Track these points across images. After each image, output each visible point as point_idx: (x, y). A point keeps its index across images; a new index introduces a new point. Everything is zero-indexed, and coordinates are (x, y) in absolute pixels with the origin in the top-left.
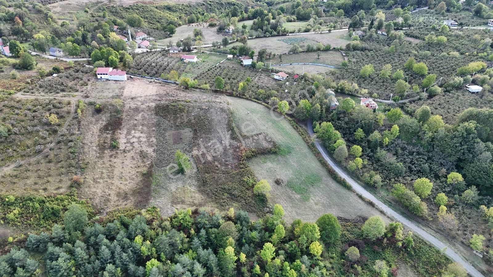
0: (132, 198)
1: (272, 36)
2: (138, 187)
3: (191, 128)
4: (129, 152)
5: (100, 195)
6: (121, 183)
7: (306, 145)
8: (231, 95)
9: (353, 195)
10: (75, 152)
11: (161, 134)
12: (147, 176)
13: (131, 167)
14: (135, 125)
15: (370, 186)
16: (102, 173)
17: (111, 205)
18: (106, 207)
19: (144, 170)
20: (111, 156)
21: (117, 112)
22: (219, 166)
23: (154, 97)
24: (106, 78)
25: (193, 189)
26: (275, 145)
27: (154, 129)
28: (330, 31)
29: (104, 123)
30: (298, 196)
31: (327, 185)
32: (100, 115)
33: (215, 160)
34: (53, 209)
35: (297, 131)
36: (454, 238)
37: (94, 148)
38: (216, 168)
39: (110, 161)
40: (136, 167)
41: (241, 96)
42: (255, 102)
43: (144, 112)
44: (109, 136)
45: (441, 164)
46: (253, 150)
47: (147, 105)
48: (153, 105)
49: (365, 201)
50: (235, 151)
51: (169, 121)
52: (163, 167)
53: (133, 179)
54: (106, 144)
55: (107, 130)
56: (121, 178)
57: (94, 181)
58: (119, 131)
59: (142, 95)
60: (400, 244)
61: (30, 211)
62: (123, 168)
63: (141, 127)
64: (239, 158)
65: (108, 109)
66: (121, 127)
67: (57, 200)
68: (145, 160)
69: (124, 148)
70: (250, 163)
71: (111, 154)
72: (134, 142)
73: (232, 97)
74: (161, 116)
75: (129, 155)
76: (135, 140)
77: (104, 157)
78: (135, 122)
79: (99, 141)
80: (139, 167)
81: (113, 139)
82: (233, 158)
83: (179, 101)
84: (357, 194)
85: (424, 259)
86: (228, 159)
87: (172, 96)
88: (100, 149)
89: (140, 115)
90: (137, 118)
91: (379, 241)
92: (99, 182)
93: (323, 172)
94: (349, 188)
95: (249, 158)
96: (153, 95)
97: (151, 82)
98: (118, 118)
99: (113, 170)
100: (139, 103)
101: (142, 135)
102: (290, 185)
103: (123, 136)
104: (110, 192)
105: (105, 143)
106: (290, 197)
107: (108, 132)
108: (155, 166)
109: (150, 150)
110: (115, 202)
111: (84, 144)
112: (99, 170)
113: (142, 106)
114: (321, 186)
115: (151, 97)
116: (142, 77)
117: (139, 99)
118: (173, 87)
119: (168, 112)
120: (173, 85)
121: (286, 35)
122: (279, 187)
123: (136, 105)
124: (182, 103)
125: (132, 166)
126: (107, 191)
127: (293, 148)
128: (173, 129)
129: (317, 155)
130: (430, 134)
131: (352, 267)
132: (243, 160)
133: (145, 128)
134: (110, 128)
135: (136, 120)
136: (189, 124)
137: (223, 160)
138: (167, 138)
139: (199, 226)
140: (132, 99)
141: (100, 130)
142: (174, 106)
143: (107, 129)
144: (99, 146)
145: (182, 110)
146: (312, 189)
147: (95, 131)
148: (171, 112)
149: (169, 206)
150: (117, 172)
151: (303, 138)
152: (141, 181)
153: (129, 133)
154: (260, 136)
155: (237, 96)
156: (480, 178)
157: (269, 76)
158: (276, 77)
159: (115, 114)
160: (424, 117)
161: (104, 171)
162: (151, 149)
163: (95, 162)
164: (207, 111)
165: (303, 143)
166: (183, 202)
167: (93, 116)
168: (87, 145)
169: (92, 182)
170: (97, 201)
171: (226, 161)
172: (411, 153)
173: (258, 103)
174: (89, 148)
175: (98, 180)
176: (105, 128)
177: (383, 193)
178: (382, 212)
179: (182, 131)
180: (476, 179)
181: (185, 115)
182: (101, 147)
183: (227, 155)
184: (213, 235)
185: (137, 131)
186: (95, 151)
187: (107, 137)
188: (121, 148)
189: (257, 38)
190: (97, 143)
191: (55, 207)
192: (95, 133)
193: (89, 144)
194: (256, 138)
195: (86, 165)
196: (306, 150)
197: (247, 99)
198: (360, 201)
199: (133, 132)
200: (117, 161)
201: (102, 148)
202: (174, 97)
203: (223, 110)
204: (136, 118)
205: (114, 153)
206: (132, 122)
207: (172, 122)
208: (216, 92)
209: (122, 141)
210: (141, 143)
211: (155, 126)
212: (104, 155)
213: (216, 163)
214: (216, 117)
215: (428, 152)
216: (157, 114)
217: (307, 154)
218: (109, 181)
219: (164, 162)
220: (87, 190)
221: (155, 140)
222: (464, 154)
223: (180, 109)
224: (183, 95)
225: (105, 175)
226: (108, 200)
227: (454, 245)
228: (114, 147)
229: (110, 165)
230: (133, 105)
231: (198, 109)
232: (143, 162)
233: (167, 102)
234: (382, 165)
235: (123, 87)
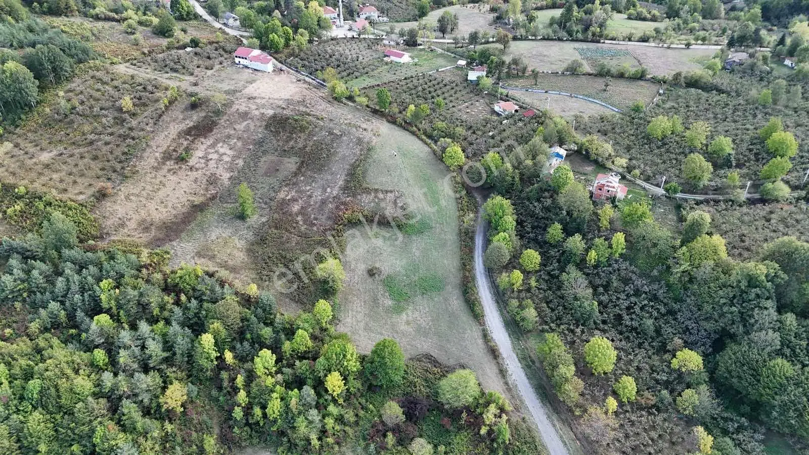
0: (153, 232)
1: (573, 40)
2: (174, 220)
3: (300, 157)
4: (196, 171)
5: (120, 216)
6: (156, 209)
7: (456, 228)
8: (393, 121)
9: (475, 328)
10: (129, 154)
11: (255, 157)
12: (198, 209)
13: (185, 192)
14: (229, 137)
16: (144, 189)
17: (122, 233)
18: (114, 233)
19: (198, 200)
20: (169, 171)
21: (219, 112)
22: (301, 223)
23: (280, 103)
24: (245, 63)
25: (241, 244)
27: (251, 147)
28: (688, 45)
29: (191, 124)
30: (389, 303)
31: (446, 300)
32: (194, 112)
33: (300, 213)
37: (157, 154)
38: (295, 225)
39: (165, 176)
40: (191, 193)
42: (422, 140)
43: (253, 121)
44: (185, 143)
46: (367, 213)
47: (263, 111)
48: (270, 112)
49: (488, 345)
50: (337, 207)
51: (278, 141)
52: (227, 203)
53: (175, 208)
54: (174, 153)
55: (189, 135)
56: (162, 202)
57: (126, 197)
58: (203, 140)
59: (266, 97)
60: (483, 431)
62: (174, 189)
63: (235, 140)
64: (336, 220)
65: (207, 106)
66: (210, 134)
68: (210, 187)
69: (194, 163)
71: (172, 167)
72: (211, 159)
73: (391, 126)
74: (271, 131)
75: (194, 174)
76: (215, 156)
77: (161, 169)
78: (232, 132)
79: (168, 147)
80: (195, 194)
81: (187, 150)
82: (329, 218)
83: (309, 115)
84: (484, 331)
86: (320, 217)
87: (305, 106)
88: (163, 158)
89: (245, 123)
91: (455, 414)
92: (131, 200)
93: (454, 278)
94: (477, 315)
96: (281, 99)
97: (300, 81)
98: (213, 121)
99: (159, 189)
100: (254, 107)
101: (229, 152)
102: (389, 283)
103: (203, 147)
104: (133, 216)
105: (175, 150)
106: (375, 300)
107: (188, 137)
108: (218, 198)
109: (225, 176)
110: (129, 230)
111: (148, 145)
112: (142, 184)
113: (254, 111)
114: (436, 299)
115: (276, 101)
116: (296, 71)
117: (258, 101)
118: (322, 93)
119: (284, 128)
121: (598, 42)
122: (370, 280)
123: (247, 109)
124: (311, 119)
125: (187, 191)
126: (131, 213)
127: (431, 228)
128: (276, 154)
129: (464, 248)
130: (685, 266)
131: (383, 435)
132: (341, 224)
133: (239, 144)
134: (193, 133)
135: (235, 129)
136: (301, 152)
137: (313, 216)
138: (261, 164)
140: (249, 98)
141: (180, 133)
142: (296, 121)
144: (164, 154)
145: (303, 129)
146: (418, 298)
147: (173, 132)
148: (287, 128)
149: (189, 257)
150: (161, 194)
151: (459, 216)
152: (184, 213)
153: (213, 146)
154: (389, 194)
157: (489, 104)
158: (499, 107)
159: (213, 115)
160: (690, 233)
161: (148, 188)
162: (228, 175)
163: (146, 174)
164: (336, 138)
165: (454, 223)
166: (212, 257)
167: (182, 112)
168: (152, 147)
169: (123, 197)
170: (110, 222)
171: (316, 219)
173: (426, 143)
174: (151, 153)
175: (132, 197)
176: (188, 132)
178: (503, 373)
179: (285, 160)
181: (303, 137)
182: (166, 155)
183: (322, 210)
184: (205, 312)
185: (226, 146)
186: (156, 159)
187: (182, 144)
188: (190, 163)
189: (544, 39)
190: (165, 149)
192: (171, 135)
193: (154, 148)
194: (381, 196)
195: (134, 173)
196: (451, 236)
197: (414, 133)
198: (480, 341)
199: (220, 145)
200: (175, 178)
201: (167, 156)
202: (307, 107)
203: (360, 141)
204: (237, 127)
205: (177, 167)
206: (228, 130)
207: (281, 143)
208: (375, 112)
209: (197, 154)
210: (221, 162)
211: (255, 144)
212: (163, 167)
213: (299, 218)
214: (346, 152)
215: (675, 300)
216: (267, 127)
217: (449, 243)
218: (144, 202)
220: (109, 205)
221: (241, 164)
223: (302, 126)
224: (321, 107)
225: (144, 193)
226: (123, 226)
228: (182, 160)
229: (161, 182)
230: (244, 108)
231: (327, 132)
232: (206, 189)
233: (291, 113)
234: (562, 297)
235: (254, 80)
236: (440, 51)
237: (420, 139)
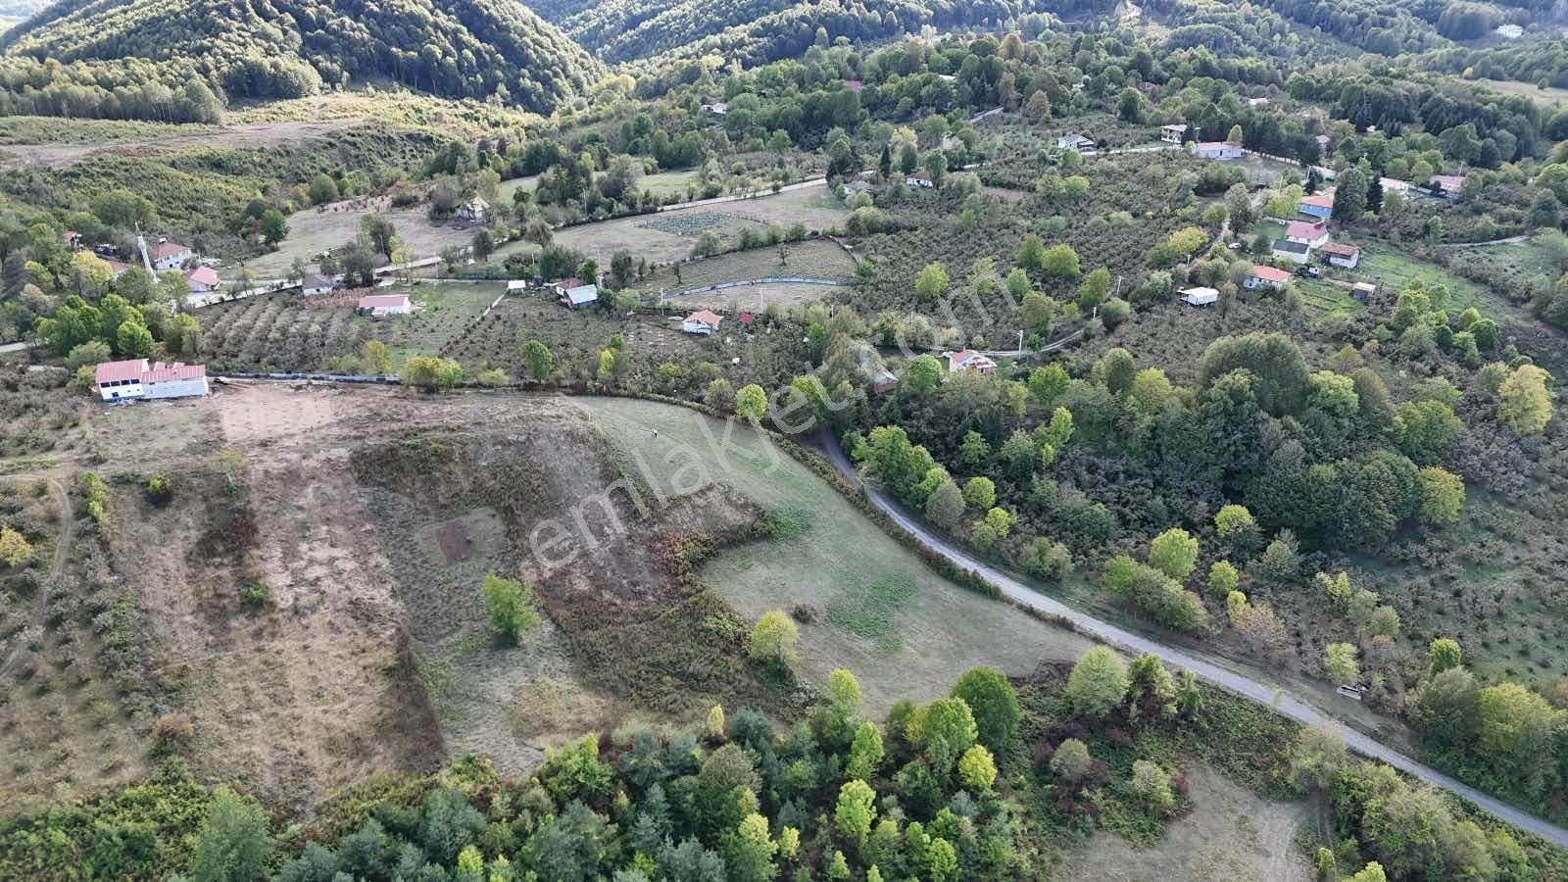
0: (381, 748)
1: (614, 217)
2: (387, 711)
3: (491, 504)
4: (313, 612)
5: (269, 761)
6: (325, 712)
7: (842, 500)
8: (579, 391)
9: (1008, 610)
10: (126, 644)
11: (398, 541)
12: (403, 673)
13: (340, 656)
14: (304, 526)
15: (1044, 579)
16: (247, 692)
17: (321, 783)
18: (305, 792)
19: (387, 657)
20: (258, 635)
21: (228, 492)
22: (618, 602)
23: (336, 431)
24: (134, 393)
25: (565, 683)
26: (760, 514)
27: (368, 527)
28: (776, 188)
29: (195, 535)
30: (868, 644)
31: (935, 598)
32: (171, 511)
33: (599, 588)
34: (123, 836)
35: (806, 465)
36: (1282, 666)
37: (189, 619)
38: (613, 608)
39: (260, 650)
40: (353, 653)
41: (611, 390)
42: (661, 401)
43: (320, 480)
44: (225, 572)
45: (1190, 492)
46: (705, 536)
47: (323, 455)
48: (342, 453)
49: (1046, 621)
50: (651, 549)
51: (412, 496)
52: (441, 637)
53: (359, 692)
54: (226, 601)
55: (214, 556)
56: (319, 696)
57: (230, 724)
58: (255, 552)
59: (291, 431)
60: (1173, 709)
61: (39, 863)
62: (311, 663)
63: (325, 528)
64: (670, 569)
65: (190, 489)
66: (258, 537)
67: (127, 804)
68: (375, 627)
69: (291, 601)
70: (705, 578)
71: (254, 627)
72: (318, 579)
73: (583, 398)
74: (380, 484)
75: (315, 619)
76: (317, 571)
77: (232, 642)
78: (301, 516)
79: (197, 594)
80: (364, 651)
81: (245, 581)
82: (654, 572)
83: (425, 430)
84: (1020, 607)
85: (1234, 734)
86: (637, 577)
87: (393, 420)
88: (210, 619)
89: (310, 490)
90: (302, 502)
91: (1119, 714)
92: (248, 722)
93: (913, 566)
94: (993, 594)
95: (697, 563)
96: (329, 425)
97: (299, 388)
98: (239, 511)
99: (281, 676)
100: (295, 457)
101: (337, 552)
102: (836, 616)
103: (274, 564)
104: (299, 745)
105: (220, 596)
106: (849, 652)
107: (217, 560)
108: (412, 638)
109: (380, 596)
110: (330, 771)
111: (146, 611)
112: (231, 685)
113: (304, 463)
114: (921, 604)
115: (324, 432)
116: (257, 377)
117: (287, 442)
118: (383, 393)
119: (401, 469)
120: (378, 387)
121: (654, 211)
122: (810, 629)
123: (285, 464)
124: (439, 435)
125: (342, 652)
126: (287, 742)
127: (813, 515)
128: (432, 518)
129: (881, 521)
130: (1148, 419)
131: (1079, 799)
132: (684, 573)
133: (339, 530)
134: (221, 548)
135: (301, 508)
136: (482, 496)
137: (625, 582)
138: (422, 547)
139: (635, 779)
140: (264, 444)
141: (188, 559)
142: (415, 447)
143: (212, 553)
144: (205, 611)
145: (443, 457)
146: (898, 616)
147: (171, 564)
148: (408, 467)
149: (514, 747)
150: (296, 680)
151: (829, 483)
152: (389, 692)
153: (290, 554)
154: (710, 494)
155: (599, 393)
156: (1290, 509)
157: (665, 326)
158: (688, 326)
159: (223, 500)
160: (1120, 377)
161: (253, 685)
162: (384, 592)
163: (210, 664)
164: (524, 447)
165: (834, 496)
166: (549, 727)
167: (145, 520)
168: (160, 612)
169: (223, 727)
170: (269, 780)
171: (635, 584)
172: (1112, 478)
173: (669, 402)
174: (170, 623)
175: (244, 717)
176: (205, 550)
177: (1081, 591)
178: (1097, 640)
179: (465, 520)
180: (1280, 514)
181: (458, 470)
182: (211, 611)
183: (630, 565)
184: (690, 797)
185: (316, 544)
186: (195, 627)
187: (219, 577)
188: (282, 605)
189: (568, 226)
190: (194, 602)
191: (130, 826)
192: (173, 572)
193: (166, 609)
194: (700, 502)
195: (180, 676)
196: (847, 514)
197: (634, 396)
198: (1032, 622)
199: (304, 547)
200: (287, 645)
201: (215, 613)
202: (400, 421)
203: (573, 437)
204: (300, 503)
205: (263, 621)
206: (288, 516)
207: (421, 497)
208: (530, 388)
209: (278, 582)
210: (345, 576)
211: (369, 519)
212: (232, 635)
213: (607, 595)
214: (562, 462)
215: (1151, 466)
216: (363, 480)
217: (855, 523)
218: (284, 713)
219: (438, 623)
220: (216, 753)
221: (385, 563)
222: (1236, 455)
223: (435, 453)
224: (426, 412)
225: (259, 697)
226: (308, 771)
227: (1288, 685)
228: (256, 605)
229: (266, 663)
230: (275, 465)
231: (494, 445)
232: (370, 633)
233: (386, 440)
234: (1054, 520)
235: (210, 415)
236: (436, 282)
237: (655, 400)
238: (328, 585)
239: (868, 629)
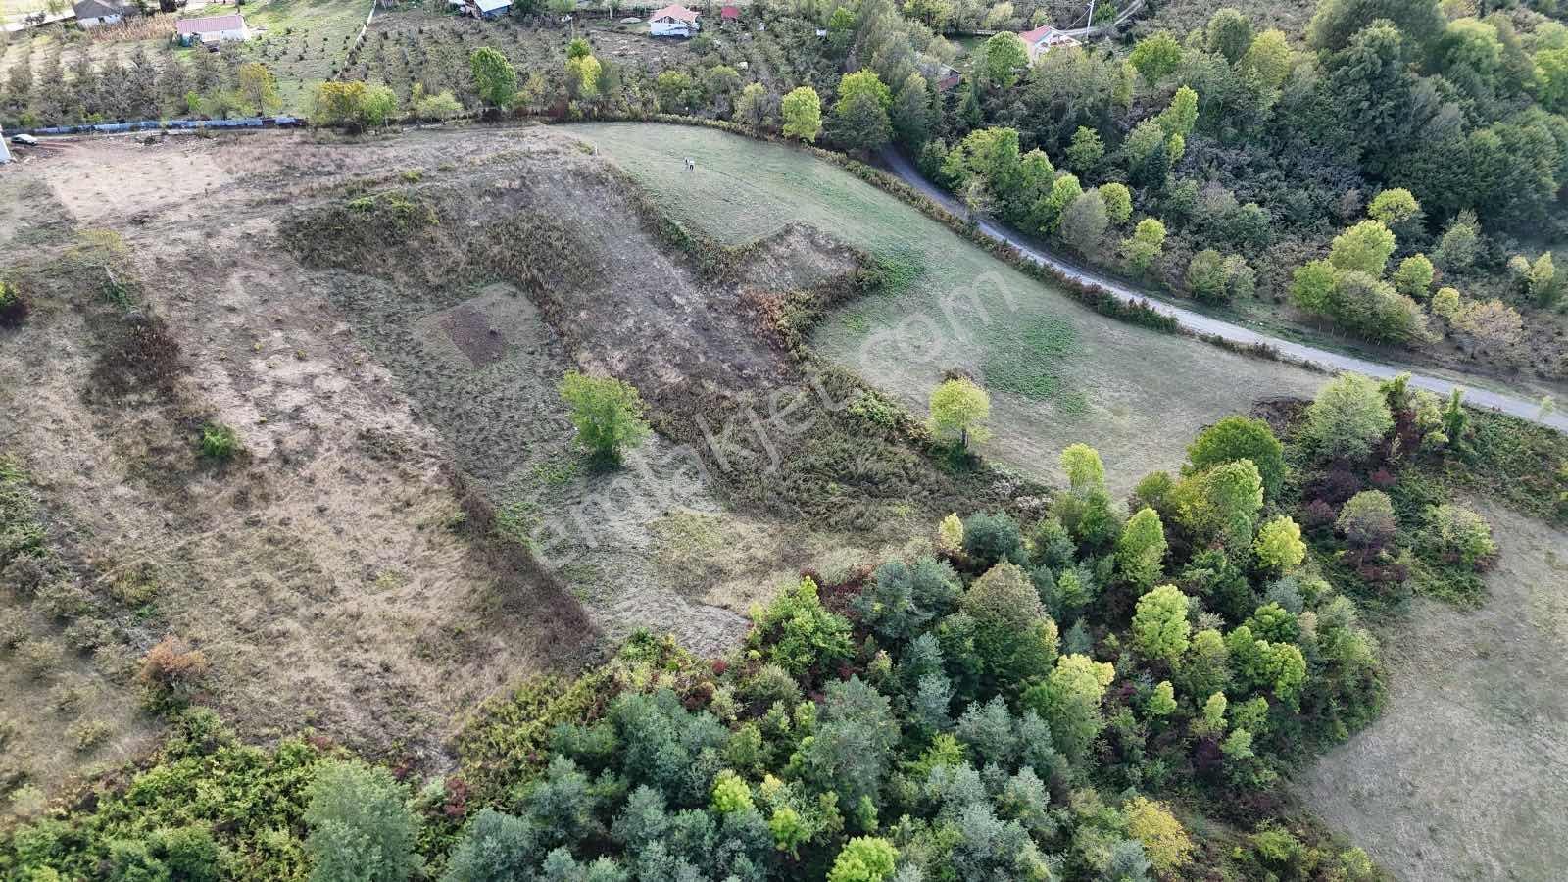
0: (499, 641)
2: (482, 586)
3: (507, 279)
4: (312, 457)
5: (343, 688)
6: (391, 600)
7: (946, 232)
8: (560, 116)
9: (1192, 344)
10: (38, 543)
11: (392, 341)
12: (478, 527)
13: (376, 516)
14: (245, 334)
15: (1210, 302)
16: (261, 589)
17: (436, 709)
18: (418, 727)
19: (446, 507)
20: (241, 500)
21: (112, 294)
22: (728, 393)
23: (240, 195)
25: (708, 510)
26: (861, 260)
27: (342, 327)
29: (83, 364)
30: (1047, 408)
31: (1101, 340)
32: (30, 331)
33: (696, 378)
34: (160, 853)
35: (888, 192)
37: (122, 490)
38: (726, 403)
39: (254, 523)
40: (394, 510)
41: (600, 114)
42: (675, 122)
43: (246, 267)
44: (153, 415)
46: (803, 295)
47: (236, 231)
48: (264, 224)
49: (1241, 351)
50: (742, 319)
51: (388, 278)
52: (505, 471)
53: (427, 564)
54: (172, 457)
55: (126, 392)
56: (371, 578)
57: (256, 641)
58: (188, 380)
59: (172, 200)
60: (1441, 437)
62: (339, 532)
63: (278, 334)
64: (777, 342)
65: (50, 296)
66: (184, 356)
67: (144, 799)
68: (406, 466)
69: (271, 446)
70: (821, 349)
71: (229, 492)
72: (298, 409)
73: (569, 127)
74: (336, 265)
76: (296, 397)
77: (206, 517)
78: (237, 320)
79: (122, 451)
80: (408, 504)
81: (195, 424)
82: (756, 348)
83: (374, 184)
84: (1205, 339)
86: (740, 358)
87: (320, 174)
88: (158, 487)
89: (235, 280)
90: (230, 301)
91: (1379, 452)
92: (284, 634)
94: (1168, 327)
95: (806, 331)
96: (226, 188)
97: (150, 141)
98: (139, 321)
99: (301, 556)
100: (194, 236)
101: (310, 367)
102: (996, 380)
103: (224, 394)
104: (377, 657)
105: (158, 451)
106: (1029, 421)
107: (133, 397)
108: (467, 477)
109: (396, 421)
110: (440, 689)
111: (50, 487)
112: (231, 583)
113: (213, 244)
114: (1089, 350)
115: (223, 197)
116: (76, 131)
117: (172, 216)
118: (285, 143)
119: (359, 241)
120: (266, 132)
123: (183, 248)
124: (396, 188)
125: (379, 509)
126: (357, 656)
127: (921, 253)
128: (428, 305)
129: (1002, 254)
132: (795, 345)
133: (302, 336)
134: (133, 380)
135: (232, 309)
136: (490, 269)
137: (725, 366)
138: (429, 347)
139: (888, 631)
140: (138, 221)
141: (86, 399)
142: (369, 208)
143: (122, 389)
144: (142, 476)
145: (416, 220)
146: (1067, 370)
147: (61, 410)
148: (368, 238)
149: (688, 610)
150: (329, 559)
151: (923, 211)
152: (470, 556)
153: (242, 376)
154: (791, 239)
155: (588, 118)
157: (622, 30)
158: (657, 27)
159: (109, 308)
161: (267, 577)
162: (401, 416)
163: (184, 554)
164: (521, 196)
165: (936, 228)
166: (719, 573)
168: (72, 487)
169: (250, 648)
170: (355, 718)
171: (740, 368)
173: (688, 124)
174: (96, 501)
175: (275, 627)
176: (108, 384)
177: (1263, 313)
178: (1309, 367)
179: (478, 305)
181: (441, 235)
183: (724, 343)
184: (969, 643)
185: (275, 359)
187: (146, 423)
188: (260, 453)
190: (122, 464)
191: (165, 835)
192: (70, 422)
193: (81, 481)
194: (781, 250)
195: (145, 580)
196: (959, 248)
197: (635, 118)
198: (1225, 355)
199: (259, 365)
200: (291, 509)
201: (161, 477)
202: (330, 174)
203: (584, 177)
204: (227, 302)
205: (240, 481)
206: (218, 323)
207: (401, 278)
208: (491, 117)
209: (239, 420)
210: (336, 399)
211: (339, 316)
212: (201, 507)
213: (712, 387)
214: (583, 214)
216: (311, 261)
217: (973, 260)
218: (332, 612)
219: (495, 450)
220: (255, 690)
221: (387, 375)
223: (402, 214)
224: (362, 157)
225: (283, 593)
226: (406, 693)
228: (222, 458)
229: (270, 541)
230: (169, 249)
231: (480, 197)
232: (404, 477)
233: (321, 202)
234: (1200, 229)
235: (31, 187)
237: (667, 122)
238: (314, 414)
239: (1039, 391)
